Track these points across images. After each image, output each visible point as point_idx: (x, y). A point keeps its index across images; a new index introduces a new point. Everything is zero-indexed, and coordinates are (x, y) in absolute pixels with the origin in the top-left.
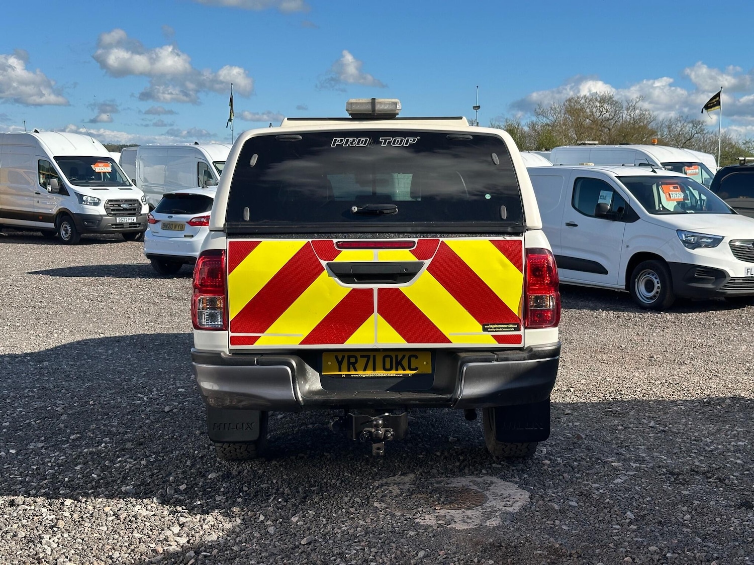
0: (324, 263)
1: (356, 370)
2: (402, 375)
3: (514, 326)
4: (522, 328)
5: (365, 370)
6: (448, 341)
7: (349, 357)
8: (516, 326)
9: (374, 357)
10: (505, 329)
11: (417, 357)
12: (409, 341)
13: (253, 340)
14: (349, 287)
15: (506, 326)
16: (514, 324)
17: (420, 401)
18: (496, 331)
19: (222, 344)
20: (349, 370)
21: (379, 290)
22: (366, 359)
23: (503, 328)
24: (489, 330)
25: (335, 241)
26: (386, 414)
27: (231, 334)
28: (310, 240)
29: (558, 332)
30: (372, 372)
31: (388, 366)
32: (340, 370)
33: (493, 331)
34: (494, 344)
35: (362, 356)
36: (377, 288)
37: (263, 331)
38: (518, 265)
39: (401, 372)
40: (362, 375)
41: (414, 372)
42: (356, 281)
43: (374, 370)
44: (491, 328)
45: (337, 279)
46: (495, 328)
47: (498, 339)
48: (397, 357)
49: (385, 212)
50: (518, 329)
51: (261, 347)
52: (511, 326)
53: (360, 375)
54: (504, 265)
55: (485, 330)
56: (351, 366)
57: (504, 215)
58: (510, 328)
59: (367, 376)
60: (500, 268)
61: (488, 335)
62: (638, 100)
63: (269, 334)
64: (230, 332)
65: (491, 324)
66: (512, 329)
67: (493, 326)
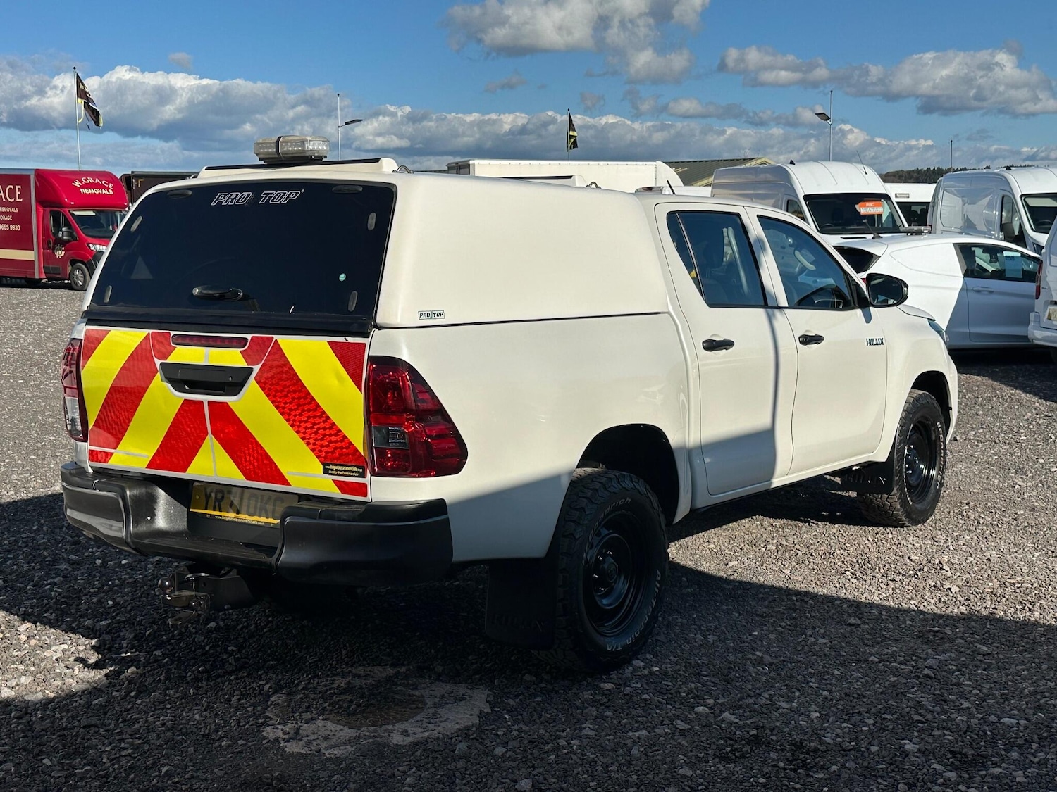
0: (158, 363)
1: (220, 511)
2: (263, 524)
3: (359, 470)
4: (369, 474)
6: (284, 481)
8: (361, 470)
10: (348, 474)
12: (248, 477)
13: (106, 456)
14: (181, 397)
15: (349, 469)
16: (358, 467)
17: (241, 563)
18: (338, 475)
20: (214, 509)
21: (210, 403)
23: (347, 471)
24: (330, 472)
25: (173, 333)
26: (203, 574)
27: (89, 448)
28: (150, 331)
30: (235, 514)
31: (252, 510)
32: (206, 509)
33: (334, 475)
34: (335, 493)
36: (206, 399)
37: (114, 446)
38: (356, 378)
39: (263, 519)
40: (225, 518)
42: (187, 388)
44: (332, 470)
45: (169, 385)
46: (337, 470)
47: (342, 486)
50: (363, 475)
52: (355, 469)
53: (223, 518)
54: (339, 378)
55: (326, 471)
57: (352, 306)
58: (353, 472)
60: (336, 382)
61: (329, 479)
63: (121, 452)
64: (89, 444)
65: (333, 465)
66: (357, 475)
67: (334, 467)
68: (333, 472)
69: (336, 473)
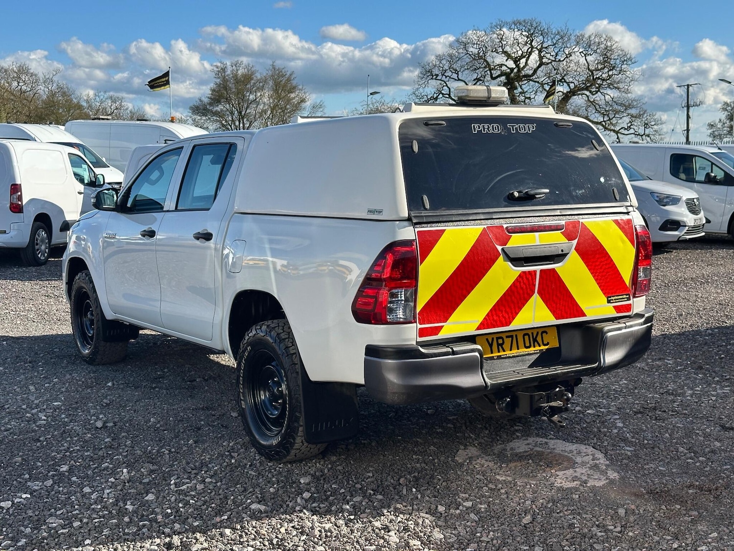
0: (499, 248)
1: (504, 351)
2: (538, 351)
4: (632, 298)
5: (511, 350)
6: (584, 315)
7: (498, 338)
8: (628, 296)
9: (516, 336)
11: (547, 333)
12: (557, 318)
13: (438, 330)
14: (518, 271)
16: (626, 295)
18: (616, 302)
19: (412, 337)
20: (499, 352)
21: (541, 271)
22: (511, 338)
23: (620, 299)
24: (611, 301)
27: (420, 326)
29: (645, 300)
31: (527, 344)
32: (492, 353)
33: (614, 302)
34: (614, 314)
35: (507, 337)
36: (539, 269)
37: (445, 320)
38: (632, 241)
39: (537, 348)
40: (510, 355)
41: (547, 347)
42: (524, 264)
43: (518, 349)
44: (612, 300)
45: (510, 263)
46: (615, 300)
47: (617, 309)
48: (532, 333)
49: (537, 196)
50: (629, 299)
51: (445, 336)
52: (625, 296)
53: (508, 356)
54: (623, 242)
56: (500, 347)
57: (617, 196)
58: (624, 298)
59: (513, 355)
61: (611, 306)
62: (55, 73)
63: (450, 323)
64: (418, 324)
65: (613, 296)
66: (626, 299)
67: (613, 298)
68: (613, 301)
69: (614, 301)
